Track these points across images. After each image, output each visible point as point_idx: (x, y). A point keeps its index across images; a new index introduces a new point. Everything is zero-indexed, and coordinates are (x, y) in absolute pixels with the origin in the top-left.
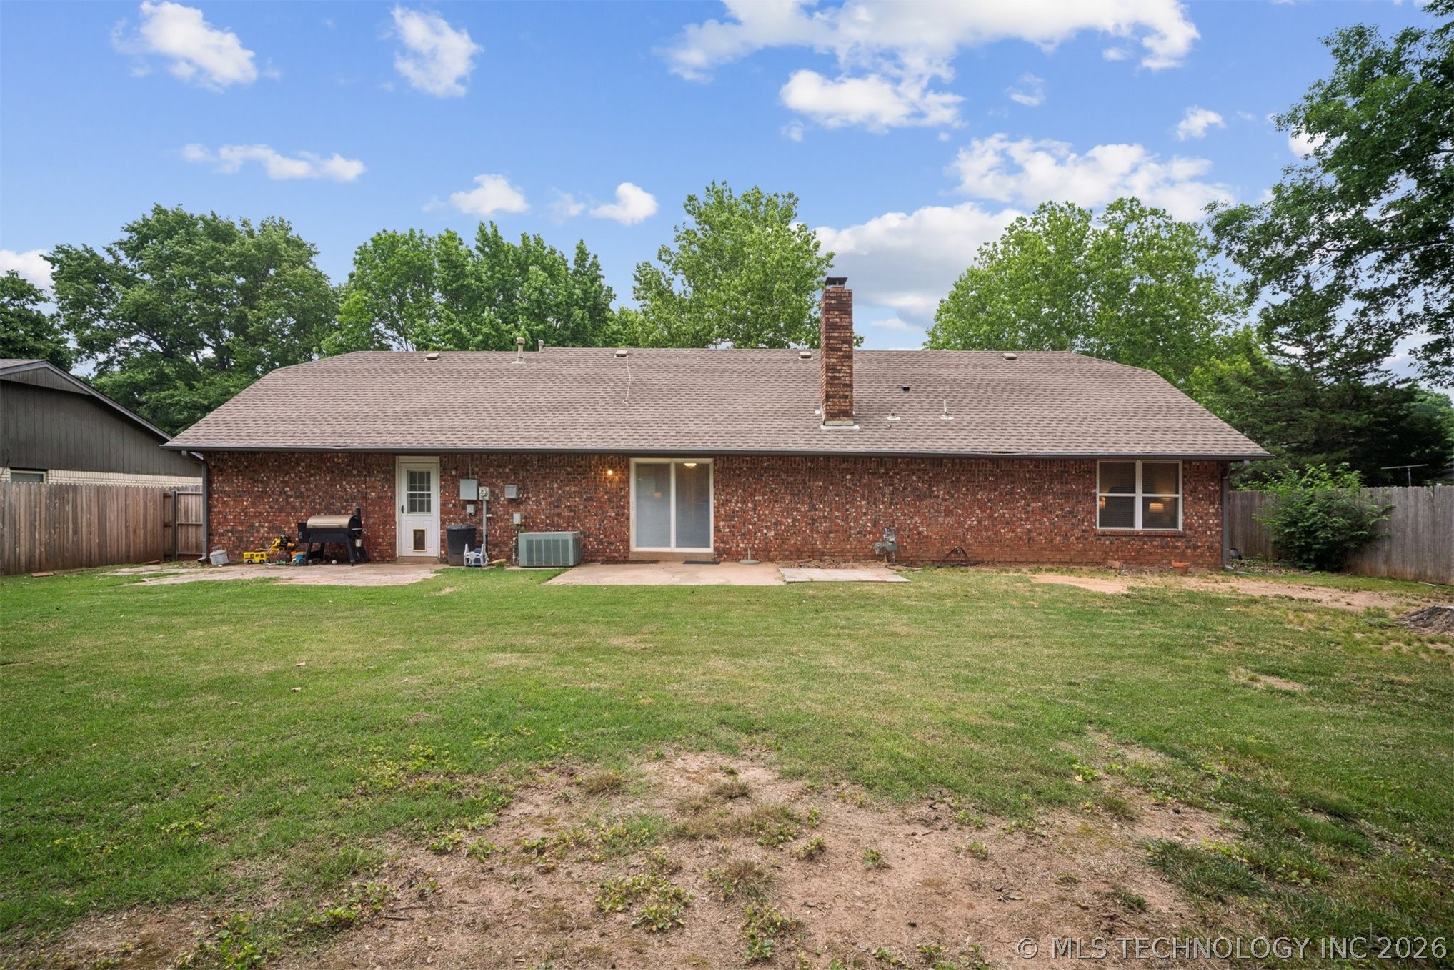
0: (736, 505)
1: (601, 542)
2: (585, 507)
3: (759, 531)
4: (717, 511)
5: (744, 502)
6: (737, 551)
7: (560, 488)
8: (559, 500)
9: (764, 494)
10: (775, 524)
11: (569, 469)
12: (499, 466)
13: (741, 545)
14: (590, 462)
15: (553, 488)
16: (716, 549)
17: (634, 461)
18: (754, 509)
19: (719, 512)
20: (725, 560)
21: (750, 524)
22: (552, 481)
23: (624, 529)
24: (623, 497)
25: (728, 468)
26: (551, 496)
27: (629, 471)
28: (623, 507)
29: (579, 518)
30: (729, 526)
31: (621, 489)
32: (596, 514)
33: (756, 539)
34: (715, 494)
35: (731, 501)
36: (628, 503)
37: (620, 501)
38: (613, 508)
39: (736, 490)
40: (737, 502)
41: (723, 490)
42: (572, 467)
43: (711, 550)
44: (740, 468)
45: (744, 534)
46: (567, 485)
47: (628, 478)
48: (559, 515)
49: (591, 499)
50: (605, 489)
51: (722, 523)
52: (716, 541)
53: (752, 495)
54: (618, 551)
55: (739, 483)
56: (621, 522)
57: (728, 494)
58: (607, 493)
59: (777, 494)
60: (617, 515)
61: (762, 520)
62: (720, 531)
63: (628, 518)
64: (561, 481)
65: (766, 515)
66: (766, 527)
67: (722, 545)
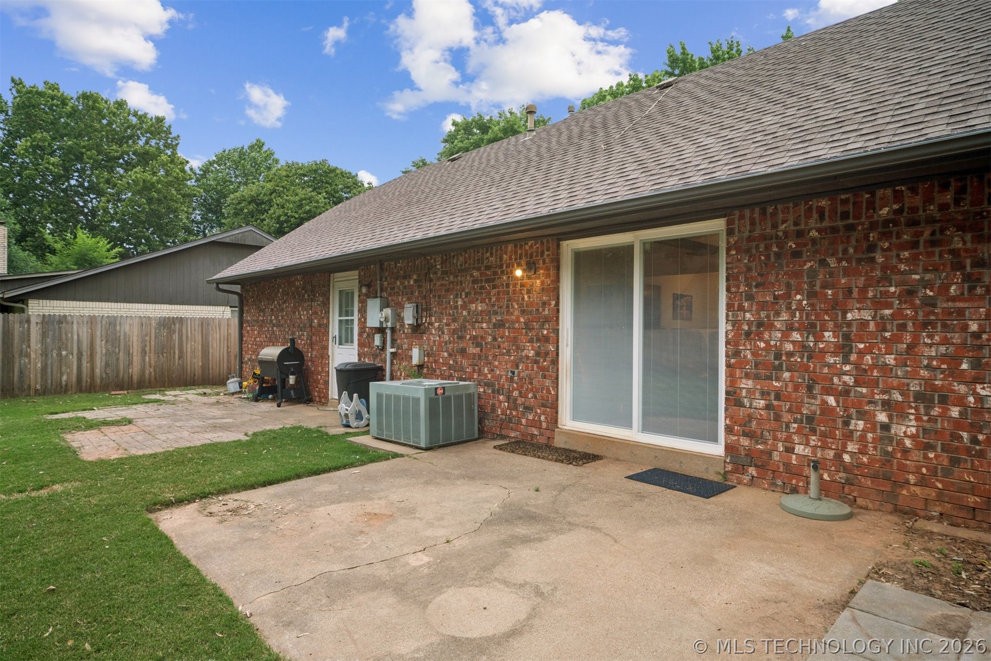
0: (786, 336)
1: (514, 405)
2: (495, 339)
3: (861, 415)
4: (734, 353)
5: (809, 328)
6: (788, 465)
7: (464, 307)
8: (463, 328)
9: (879, 304)
10: (919, 397)
11: (476, 274)
12: (405, 277)
13: (799, 449)
14: (501, 258)
15: (456, 307)
16: (729, 448)
17: (570, 246)
18: (844, 349)
19: (737, 353)
20: (752, 483)
21: (828, 391)
22: (456, 296)
23: (548, 383)
24: (547, 320)
25: (763, 238)
26: (454, 320)
27: (558, 268)
28: (546, 339)
29: (487, 357)
30: (764, 394)
31: (544, 304)
32: (508, 353)
33: (849, 436)
34: (729, 307)
35: (771, 327)
36: (557, 331)
37: (542, 327)
38: (531, 341)
39: (788, 296)
40: (790, 328)
41: (750, 297)
42: (478, 269)
43: (717, 450)
44: (800, 234)
45: (810, 419)
46: (472, 302)
47: (557, 279)
48: (463, 351)
49: (500, 325)
50: (521, 305)
51: (747, 384)
52: (729, 430)
53: (838, 307)
54: (536, 424)
55: (797, 274)
56: (543, 369)
57: (762, 306)
58: (523, 312)
59: (930, 303)
60: (538, 354)
61: (873, 384)
62: (740, 404)
63: (555, 362)
64: (467, 295)
65: (886, 369)
66: (887, 405)
67: (745, 442)
